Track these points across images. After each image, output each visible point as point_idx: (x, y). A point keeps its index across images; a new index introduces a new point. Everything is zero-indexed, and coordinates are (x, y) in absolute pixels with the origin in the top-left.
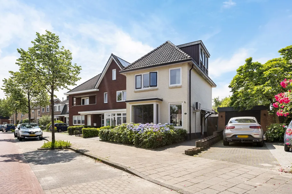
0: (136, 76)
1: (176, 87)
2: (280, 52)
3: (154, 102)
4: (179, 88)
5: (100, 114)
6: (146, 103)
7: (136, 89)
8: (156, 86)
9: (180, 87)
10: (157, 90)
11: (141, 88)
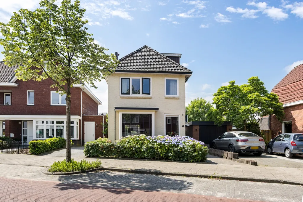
0: (122, 79)
1: (174, 98)
2: (249, 80)
3: (153, 112)
4: (176, 99)
5: (20, 121)
6: (135, 112)
7: (122, 94)
8: (149, 94)
9: (178, 99)
10: (151, 98)
11: (129, 94)
